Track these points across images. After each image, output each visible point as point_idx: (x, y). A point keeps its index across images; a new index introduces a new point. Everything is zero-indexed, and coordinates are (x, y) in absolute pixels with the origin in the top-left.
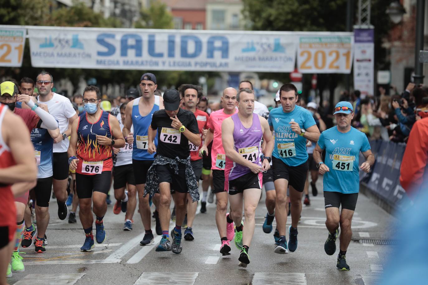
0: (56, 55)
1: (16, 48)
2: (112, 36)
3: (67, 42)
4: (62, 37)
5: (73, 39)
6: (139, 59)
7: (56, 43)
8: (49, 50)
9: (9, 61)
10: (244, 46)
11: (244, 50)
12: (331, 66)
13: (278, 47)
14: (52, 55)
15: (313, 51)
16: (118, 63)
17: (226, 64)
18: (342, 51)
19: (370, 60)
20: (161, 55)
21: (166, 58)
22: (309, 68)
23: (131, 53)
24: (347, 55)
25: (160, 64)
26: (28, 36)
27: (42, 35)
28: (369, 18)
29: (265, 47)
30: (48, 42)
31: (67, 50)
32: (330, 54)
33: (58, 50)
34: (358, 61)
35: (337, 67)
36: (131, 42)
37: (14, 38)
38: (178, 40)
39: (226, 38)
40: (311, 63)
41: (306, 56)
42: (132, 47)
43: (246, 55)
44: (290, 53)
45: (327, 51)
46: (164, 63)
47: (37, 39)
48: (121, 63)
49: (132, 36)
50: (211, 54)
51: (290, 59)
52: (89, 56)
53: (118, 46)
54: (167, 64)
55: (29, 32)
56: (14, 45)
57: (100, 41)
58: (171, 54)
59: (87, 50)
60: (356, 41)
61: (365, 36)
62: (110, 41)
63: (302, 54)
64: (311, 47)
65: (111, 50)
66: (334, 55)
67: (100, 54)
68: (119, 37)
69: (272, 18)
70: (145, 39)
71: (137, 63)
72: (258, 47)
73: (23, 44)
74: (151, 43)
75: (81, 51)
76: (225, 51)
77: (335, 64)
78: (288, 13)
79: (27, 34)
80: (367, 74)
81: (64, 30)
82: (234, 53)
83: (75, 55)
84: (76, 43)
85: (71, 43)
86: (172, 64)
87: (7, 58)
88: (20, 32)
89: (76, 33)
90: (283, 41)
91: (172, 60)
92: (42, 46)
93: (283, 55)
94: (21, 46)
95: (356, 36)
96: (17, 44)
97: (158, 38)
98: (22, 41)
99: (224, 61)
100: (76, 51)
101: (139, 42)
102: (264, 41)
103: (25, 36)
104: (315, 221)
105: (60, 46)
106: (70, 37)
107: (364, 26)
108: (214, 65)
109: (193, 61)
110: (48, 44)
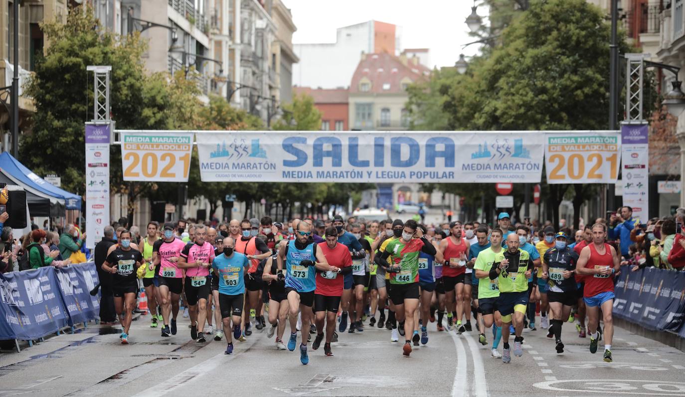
0: (231, 166)
1: (181, 159)
2: (304, 141)
3: (245, 149)
4: (239, 143)
5: (253, 145)
6: (338, 169)
7: (231, 151)
8: (222, 160)
9: (173, 175)
10: (475, 150)
11: (474, 156)
12: (591, 175)
13: (519, 151)
14: (227, 166)
15: (567, 156)
16: (310, 175)
17: (451, 174)
18: (606, 155)
19: (643, 167)
20: (365, 164)
21: (372, 168)
22: (563, 177)
23: (327, 161)
24: (612, 159)
25: (365, 175)
26: (195, 143)
27: (214, 141)
28: (640, 110)
29: (503, 151)
30: (221, 150)
31: (245, 159)
32: (590, 159)
33: (234, 160)
34: (626, 167)
35: (600, 176)
36: (327, 147)
37: (179, 146)
38: (387, 143)
39: (452, 141)
40: (564, 171)
41: (557, 161)
42: (328, 154)
43: (476, 161)
44: (536, 158)
45: (585, 155)
46: (369, 174)
47: (207, 146)
48: (314, 174)
49: (328, 139)
50: (431, 162)
51: (536, 166)
52: (273, 166)
53: (310, 153)
54: (374, 175)
55: (197, 137)
56: (178, 154)
57: (287, 147)
58: (379, 162)
59: (271, 159)
60: (624, 142)
61: (635, 134)
62: (300, 146)
63: (552, 160)
64: (563, 150)
65: (301, 159)
66: (595, 160)
67: (286, 163)
68: (311, 142)
69: (498, 113)
70: (345, 143)
71: (335, 174)
72: (493, 151)
73: (190, 152)
74: (353, 149)
75: (263, 161)
76: (450, 156)
77: (597, 173)
78: (520, 106)
79: (195, 141)
80: (640, 185)
81: (241, 134)
82: (461, 159)
83: (255, 166)
84: (257, 150)
85: (250, 150)
86: (380, 175)
87: (170, 171)
88: (186, 138)
89: (255, 138)
90: (525, 142)
91: (379, 169)
92: (213, 155)
93: (526, 161)
94: (187, 155)
95: (623, 135)
96: (183, 154)
97: (361, 142)
98: (189, 150)
99: (448, 170)
100: (257, 160)
101: (337, 146)
102: (501, 143)
103: (192, 143)
104: (657, 385)
105: (236, 154)
106: (248, 142)
107: (634, 122)
108: (436, 175)
109: (407, 170)
110: (221, 152)
